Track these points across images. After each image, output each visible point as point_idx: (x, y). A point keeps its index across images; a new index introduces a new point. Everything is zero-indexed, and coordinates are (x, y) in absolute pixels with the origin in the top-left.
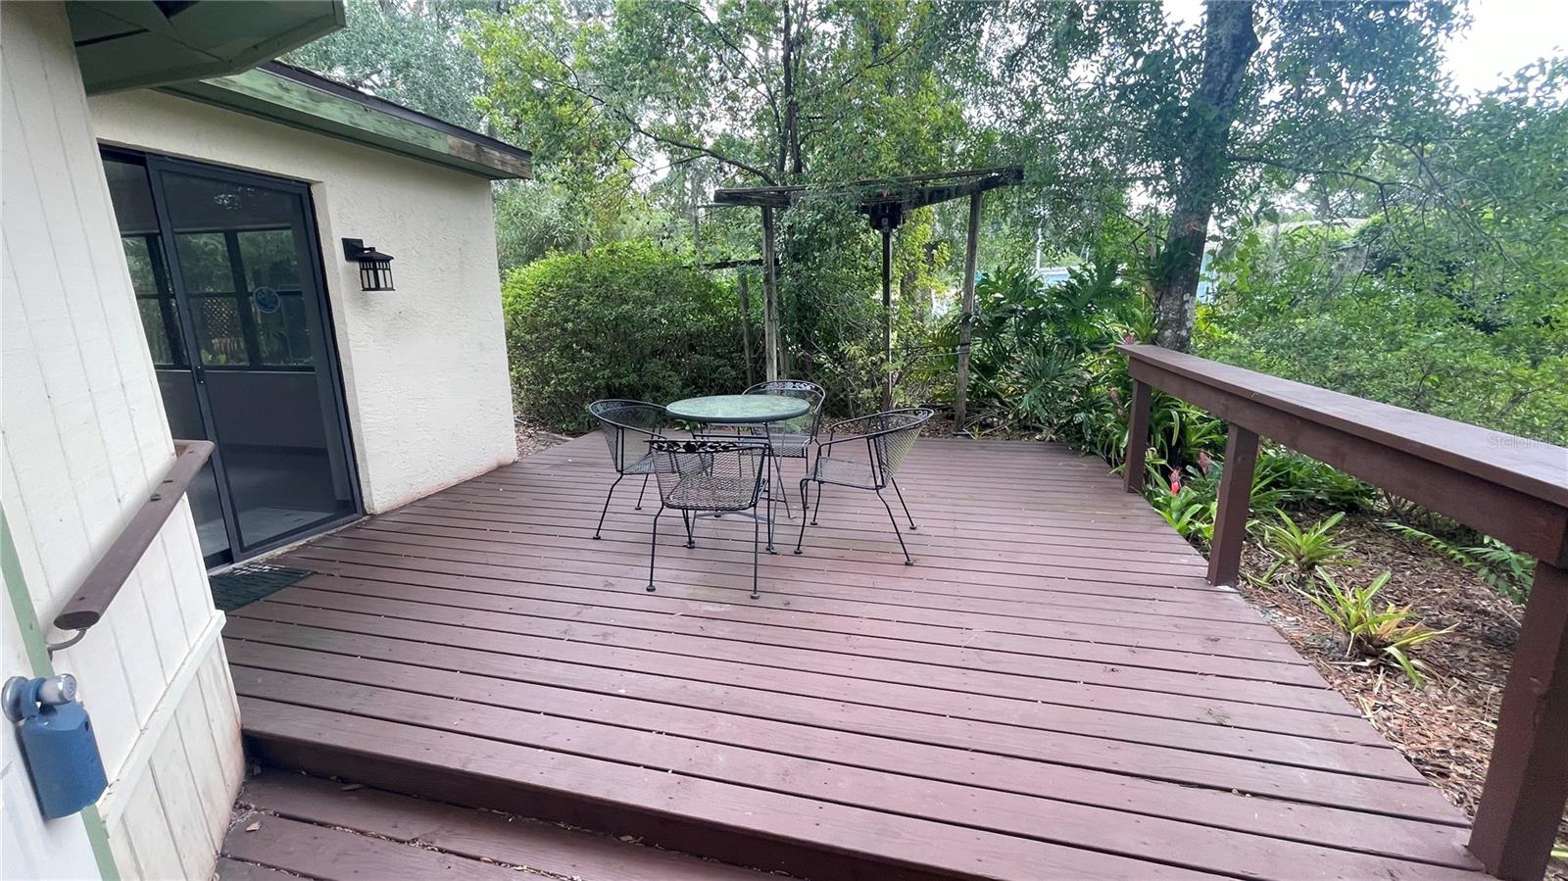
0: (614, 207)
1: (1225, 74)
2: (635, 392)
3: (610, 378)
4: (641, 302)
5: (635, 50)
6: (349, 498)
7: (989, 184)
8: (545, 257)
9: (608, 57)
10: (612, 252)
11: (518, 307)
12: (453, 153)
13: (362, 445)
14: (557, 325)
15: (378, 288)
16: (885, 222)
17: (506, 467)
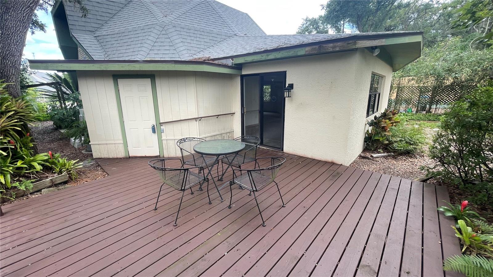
12: (307, 53)
17: (333, 164)
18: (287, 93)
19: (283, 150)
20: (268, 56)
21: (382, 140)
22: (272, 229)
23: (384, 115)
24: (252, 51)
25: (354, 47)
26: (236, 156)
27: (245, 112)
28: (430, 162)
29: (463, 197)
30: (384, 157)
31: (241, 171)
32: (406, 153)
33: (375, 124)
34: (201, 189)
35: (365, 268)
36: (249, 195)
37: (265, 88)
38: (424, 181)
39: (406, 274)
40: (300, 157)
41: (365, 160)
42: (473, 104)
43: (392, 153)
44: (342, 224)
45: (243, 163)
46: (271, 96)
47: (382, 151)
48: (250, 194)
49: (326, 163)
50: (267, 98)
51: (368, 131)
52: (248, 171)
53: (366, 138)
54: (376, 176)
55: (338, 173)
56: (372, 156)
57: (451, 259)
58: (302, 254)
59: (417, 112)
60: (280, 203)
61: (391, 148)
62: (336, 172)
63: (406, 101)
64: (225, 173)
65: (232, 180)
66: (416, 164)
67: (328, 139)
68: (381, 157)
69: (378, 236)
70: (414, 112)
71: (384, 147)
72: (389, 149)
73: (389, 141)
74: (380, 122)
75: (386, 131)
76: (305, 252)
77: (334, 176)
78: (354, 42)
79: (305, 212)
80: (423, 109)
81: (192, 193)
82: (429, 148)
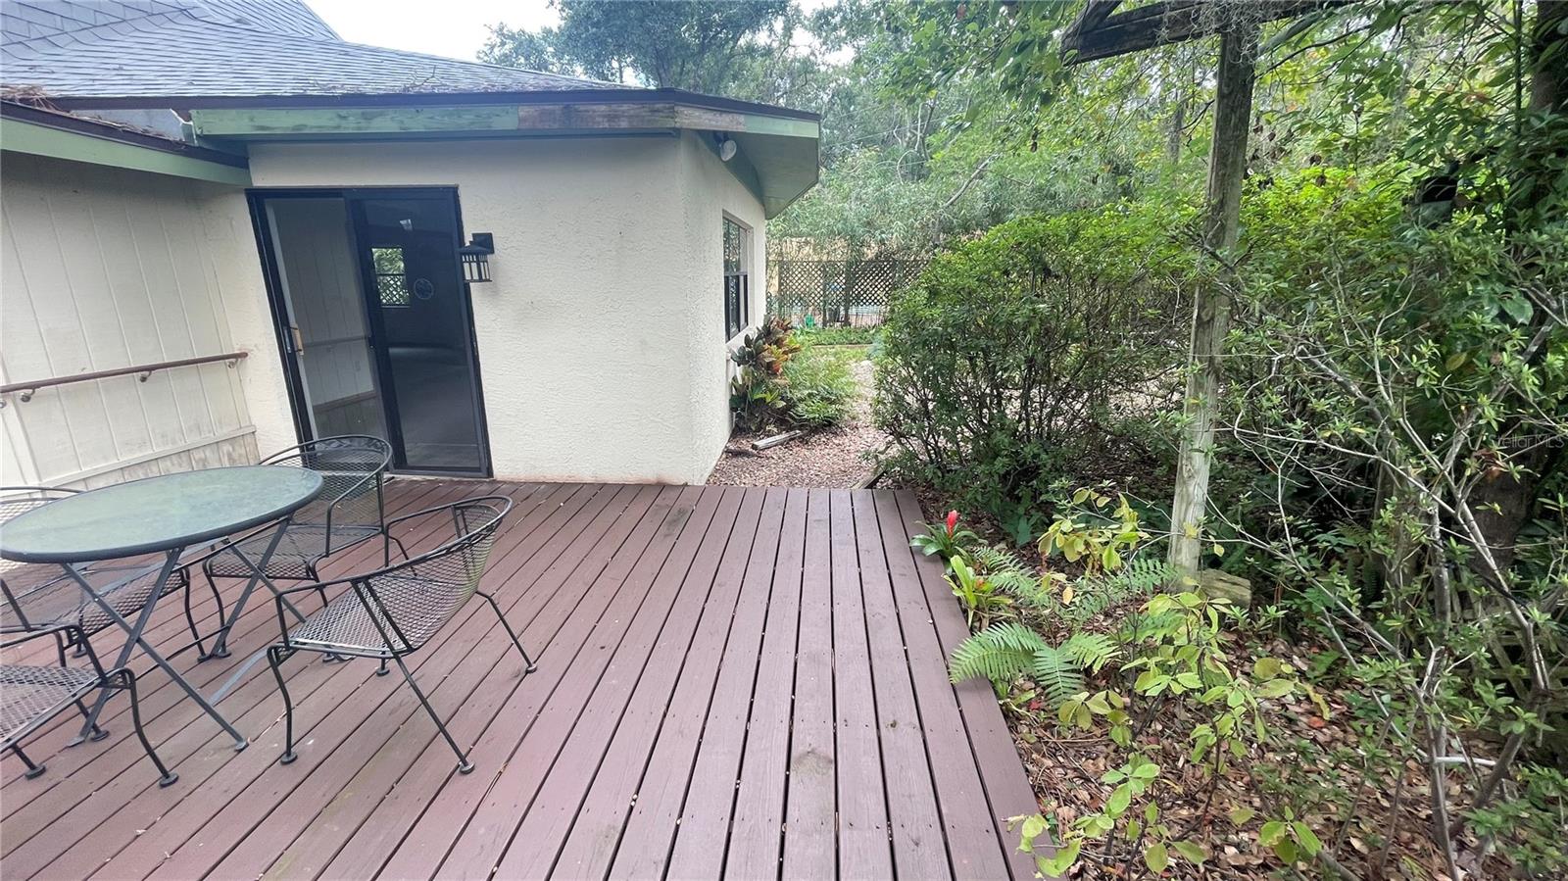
12: (525, 125)
17: (662, 487)
18: (474, 265)
19: (490, 473)
20: (368, 118)
21: (772, 400)
22: (501, 768)
23: (767, 333)
24: (286, 90)
25: (670, 124)
26: (281, 532)
27: (300, 347)
28: (873, 439)
29: (941, 504)
30: (782, 444)
31: (321, 588)
32: (825, 425)
33: (749, 356)
34: (94, 732)
35: (805, 761)
36: (379, 675)
37: (380, 258)
38: (871, 485)
39: (891, 729)
40: (558, 487)
41: (740, 461)
42: (934, 293)
43: (797, 431)
44: (722, 659)
45: (327, 556)
46: (408, 285)
47: (775, 430)
48: (383, 667)
49: (640, 488)
50: (393, 293)
51: (735, 379)
52: (355, 582)
53: (733, 400)
54: (776, 496)
55: (681, 512)
56: (754, 447)
57: (960, 652)
58: (628, 807)
59: (824, 324)
60: (516, 662)
61: (793, 418)
62: (675, 511)
63: (801, 299)
64: (234, 617)
65: (279, 642)
66: (847, 448)
67: (637, 413)
68: (776, 446)
69: (814, 658)
70: (820, 326)
71: (779, 419)
72: (788, 421)
73: (788, 401)
74: (759, 351)
75: (776, 374)
76: (635, 796)
77: (675, 522)
78: (669, 108)
79: (609, 663)
80: (835, 316)
81: (35, 772)
82: (871, 405)
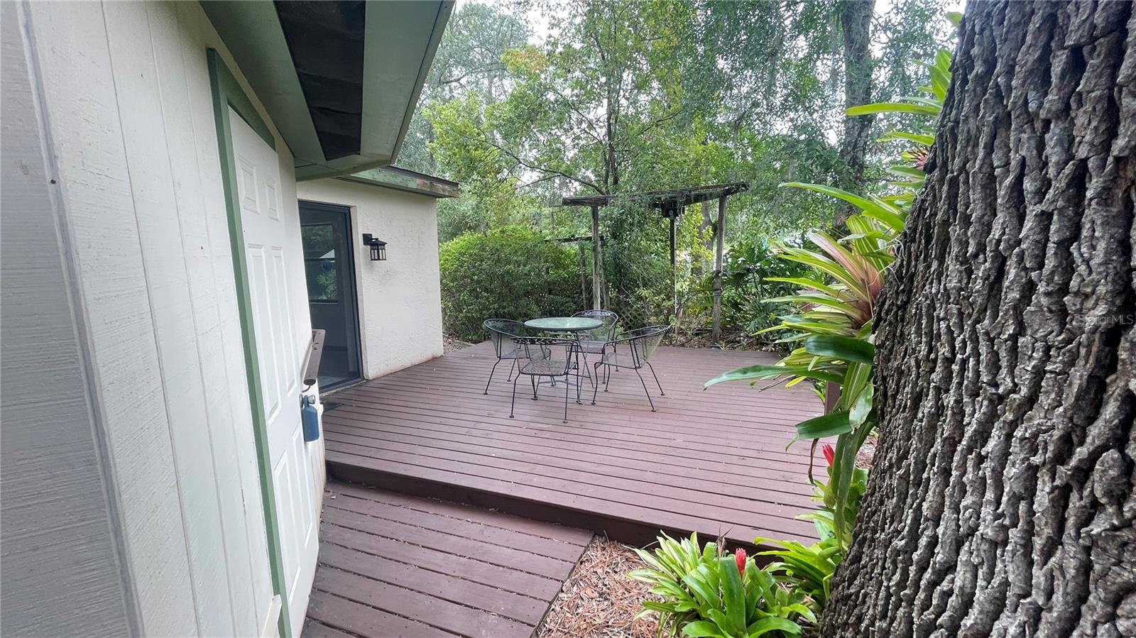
0: (503, 206)
1: (857, 133)
2: (511, 316)
3: (498, 309)
4: (518, 263)
5: (519, 117)
6: (356, 370)
7: (728, 192)
8: (462, 235)
9: (503, 120)
10: (502, 232)
11: (447, 266)
12: (419, 188)
13: (365, 341)
14: (468, 277)
15: (379, 259)
16: (671, 213)
17: (438, 358)
19: (364, 376)
